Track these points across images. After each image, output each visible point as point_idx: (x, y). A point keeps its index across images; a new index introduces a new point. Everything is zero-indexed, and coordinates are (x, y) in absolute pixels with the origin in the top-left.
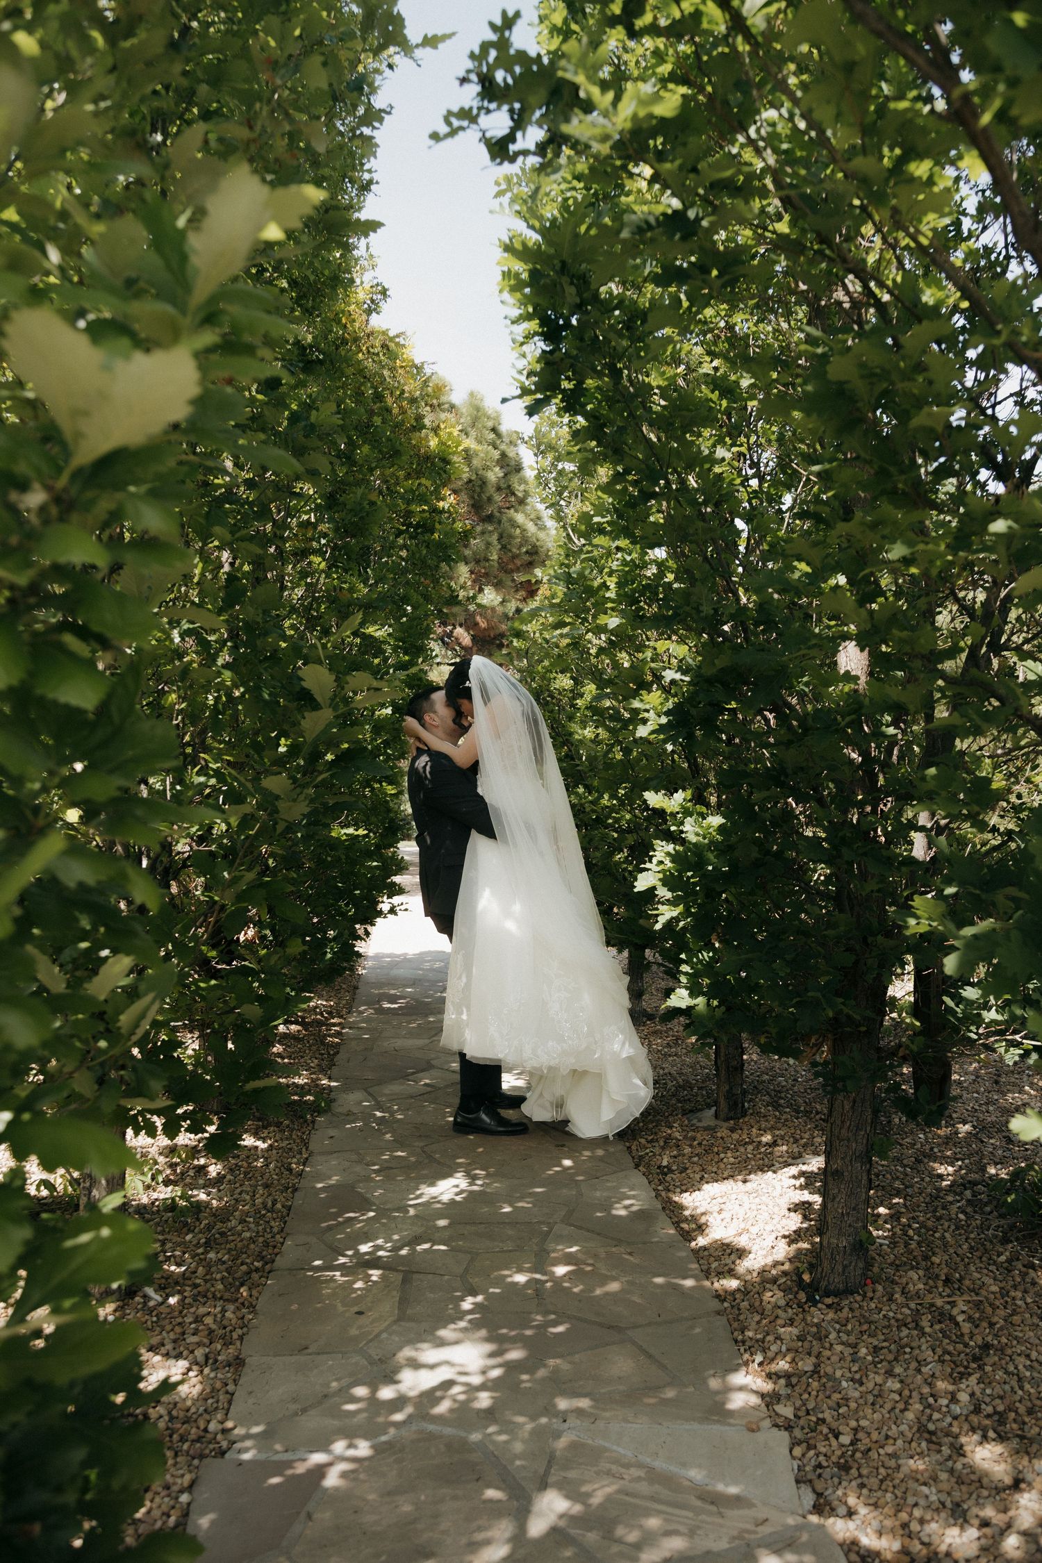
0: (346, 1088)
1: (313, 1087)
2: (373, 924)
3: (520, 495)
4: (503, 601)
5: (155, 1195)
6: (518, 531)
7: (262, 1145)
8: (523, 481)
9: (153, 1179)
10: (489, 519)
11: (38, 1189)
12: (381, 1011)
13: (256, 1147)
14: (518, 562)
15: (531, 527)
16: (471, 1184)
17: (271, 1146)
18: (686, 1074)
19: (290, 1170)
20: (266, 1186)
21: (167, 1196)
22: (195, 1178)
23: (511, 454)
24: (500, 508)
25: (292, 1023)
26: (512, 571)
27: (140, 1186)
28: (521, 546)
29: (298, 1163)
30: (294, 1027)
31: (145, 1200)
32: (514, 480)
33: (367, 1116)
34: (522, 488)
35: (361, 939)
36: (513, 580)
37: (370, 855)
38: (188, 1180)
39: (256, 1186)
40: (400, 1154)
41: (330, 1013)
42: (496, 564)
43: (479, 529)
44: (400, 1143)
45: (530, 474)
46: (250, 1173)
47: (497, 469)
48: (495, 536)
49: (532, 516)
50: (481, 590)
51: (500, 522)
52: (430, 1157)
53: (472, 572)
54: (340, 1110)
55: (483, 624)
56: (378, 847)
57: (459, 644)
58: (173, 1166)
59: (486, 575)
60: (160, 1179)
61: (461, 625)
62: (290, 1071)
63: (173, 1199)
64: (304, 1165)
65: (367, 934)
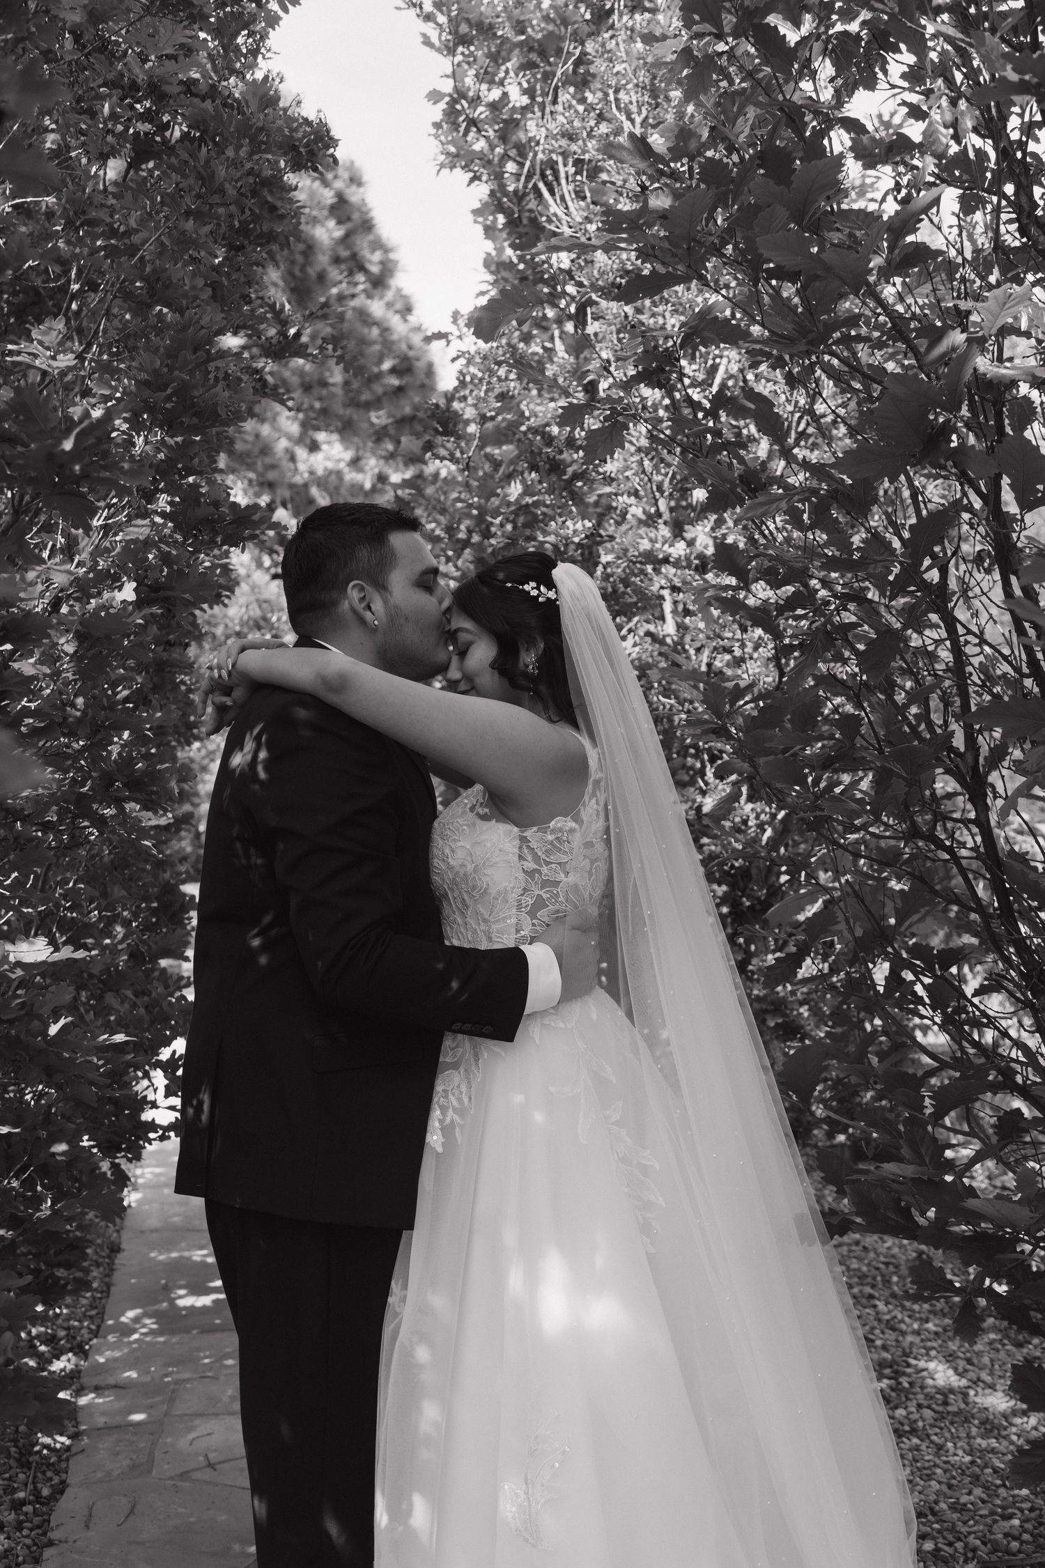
3: (375, 269)
8: (380, 247)
26: (366, 407)
28: (382, 358)
32: (362, 244)
34: (378, 257)
36: (370, 423)
42: (339, 391)
47: (332, 223)
51: (341, 317)
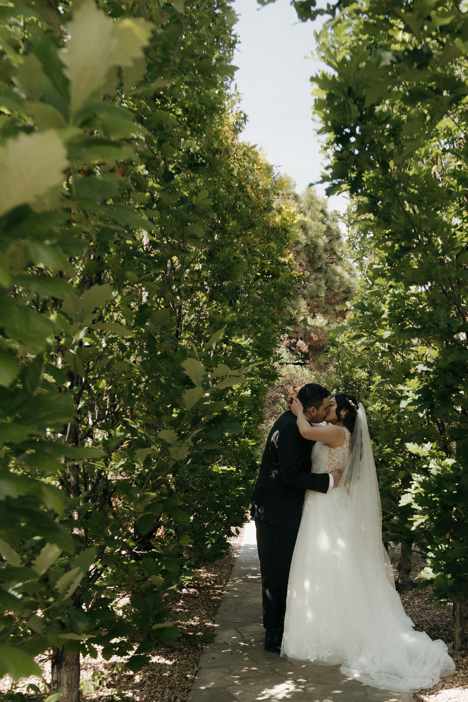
0: (224, 627)
1: (201, 627)
2: (241, 527)
3: (339, 254)
4: (328, 324)
5: (101, 694)
6: (338, 278)
7: (168, 662)
8: (340, 245)
9: (100, 684)
10: (319, 270)
11: (28, 690)
12: (247, 580)
13: (166, 664)
14: (338, 298)
15: (346, 275)
16: (297, 688)
17: (175, 663)
18: (436, 621)
19: (187, 678)
20: (171, 688)
21: (109, 694)
22: (127, 683)
23: (333, 227)
24: (327, 263)
25: (191, 587)
26: (334, 304)
27: (92, 688)
28: (340, 287)
29: (191, 674)
30: (192, 590)
31: (95, 696)
32: (336, 245)
33: (235, 646)
34: (340, 250)
35: (235, 536)
36: (335, 310)
37: (239, 484)
38: (122, 684)
39: (165, 688)
40: (254, 668)
41: (215, 582)
42: (324, 300)
43: (313, 277)
44: (254, 662)
45: (344, 239)
46: (161, 680)
47: (325, 237)
48: (323, 282)
49: (347, 268)
50: (314, 317)
51: (326, 272)
52: (273, 670)
53: (308, 305)
54: (219, 641)
55: (315, 338)
56: (244, 478)
57: (301, 351)
58: (113, 676)
59: (317, 306)
60: (105, 683)
61: (301, 339)
62: (189, 616)
63: (112, 696)
64: (195, 676)
65: (238, 532)
